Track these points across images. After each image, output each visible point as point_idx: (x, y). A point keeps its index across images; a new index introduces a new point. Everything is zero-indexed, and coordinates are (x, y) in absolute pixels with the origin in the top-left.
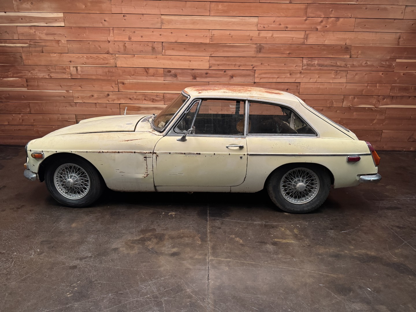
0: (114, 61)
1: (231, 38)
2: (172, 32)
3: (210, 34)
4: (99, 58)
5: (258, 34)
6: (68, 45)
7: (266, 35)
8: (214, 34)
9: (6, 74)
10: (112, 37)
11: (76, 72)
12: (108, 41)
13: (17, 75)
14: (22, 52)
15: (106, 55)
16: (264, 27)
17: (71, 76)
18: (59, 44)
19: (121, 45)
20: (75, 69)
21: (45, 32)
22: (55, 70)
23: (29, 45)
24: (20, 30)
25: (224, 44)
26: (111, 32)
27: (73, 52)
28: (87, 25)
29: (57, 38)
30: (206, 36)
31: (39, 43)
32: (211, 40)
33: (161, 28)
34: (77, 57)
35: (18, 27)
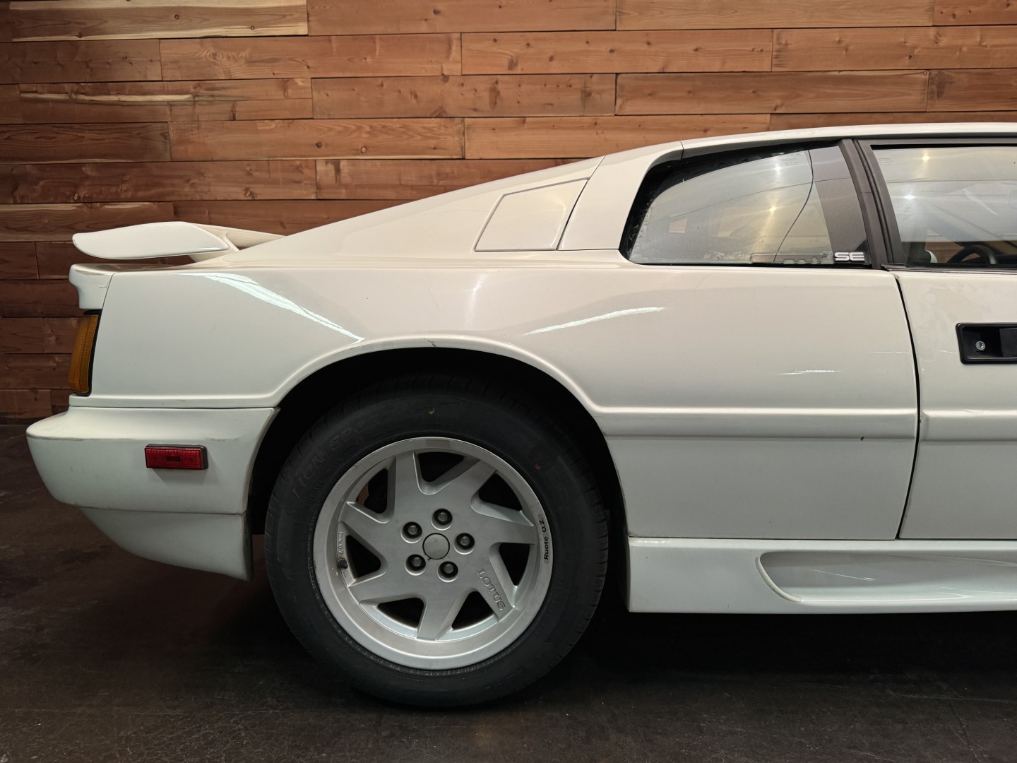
0: (456, 139)
1: (844, 52)
2: (650, 40)
3: (775, 42)
4: (410, 133)
5: (936, 37)
6: (315, 94)
7: (959, 42)
8: (789, 42)
9: (113, 190)
10: (455, 62)
11: (334, 179)
12: (443, 74)
13: (147, 193)
14: (168, 119)
15: (433, 122)
16: (954, 16)
17: (316, 193)
18: (285, 89)
19: (483, 86)
20: (331, 167)
21: (245, 54)
22: (269, 172)
23: (194, 97)
24: (168, 52)
25: (820, 74)
26: (454, 48)
27: (329, 115)
28: (380, 29)
29: (281, 72)
30: (762, 51)
31: (224, 88)
32: (777, 63)
33: (615, 30)
34: (340, 129)
35: (164, 43)
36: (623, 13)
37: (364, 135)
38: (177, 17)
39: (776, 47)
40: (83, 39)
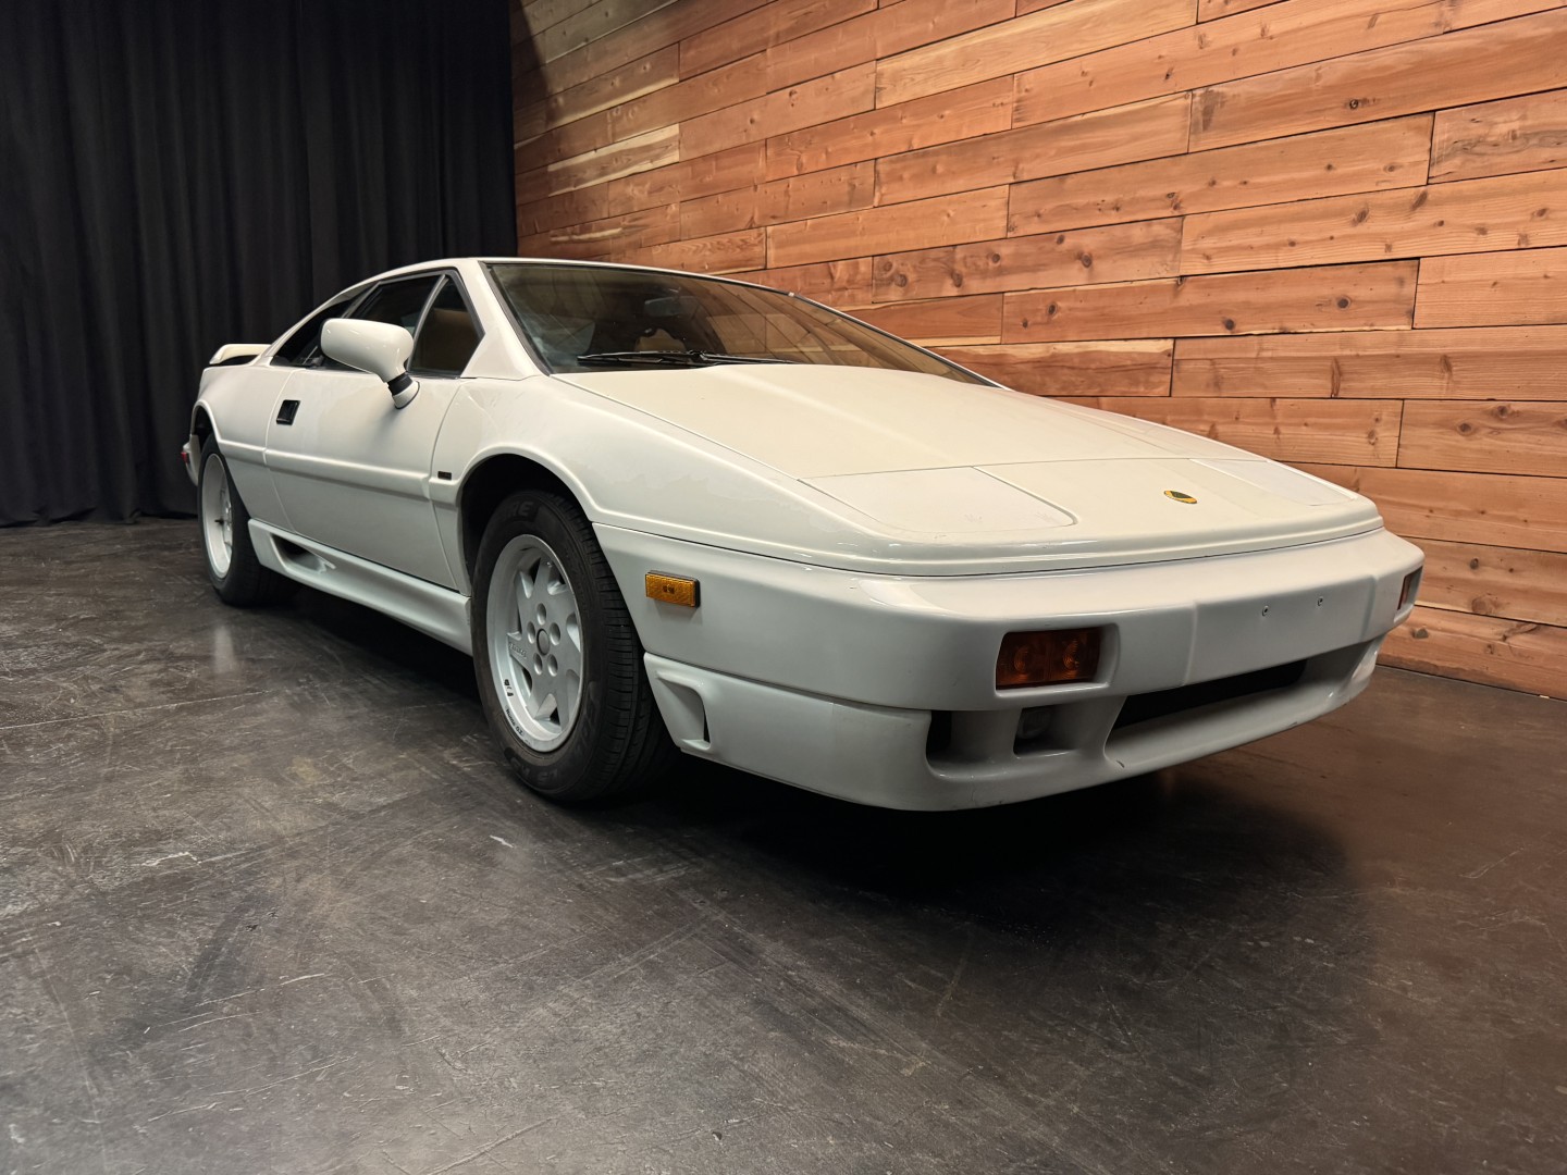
0: (761, 249)
1: (1088, 87)
3: (1015, 90)
4: (732, 247)
5: (1201, 39)
6: (681, 216)
7: (1231, 39)
12: (754, 184)
14: (611, 250)
15: (747, 234)
18: (666, 216)
19: (780, 191)
21: (648, 186)
23: (623, 229)
24: (614, 192)
25: (1060, 122)
26: (761, 155)
28: (718, 147)
29: (665, 200)
30: (1003, 104)
31: (636, 219)
32: (1018, 116)
33: (875, 109)
34: (694, 248)
35: (612, 186)
36: (881, 89)
37: (708, 253)
38: (616, 160)
39: (1017, 96)
40: (578, 188)
